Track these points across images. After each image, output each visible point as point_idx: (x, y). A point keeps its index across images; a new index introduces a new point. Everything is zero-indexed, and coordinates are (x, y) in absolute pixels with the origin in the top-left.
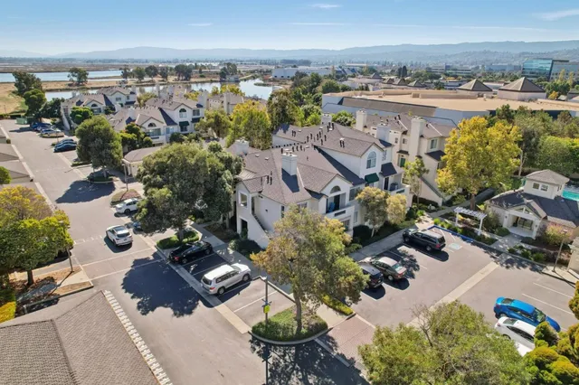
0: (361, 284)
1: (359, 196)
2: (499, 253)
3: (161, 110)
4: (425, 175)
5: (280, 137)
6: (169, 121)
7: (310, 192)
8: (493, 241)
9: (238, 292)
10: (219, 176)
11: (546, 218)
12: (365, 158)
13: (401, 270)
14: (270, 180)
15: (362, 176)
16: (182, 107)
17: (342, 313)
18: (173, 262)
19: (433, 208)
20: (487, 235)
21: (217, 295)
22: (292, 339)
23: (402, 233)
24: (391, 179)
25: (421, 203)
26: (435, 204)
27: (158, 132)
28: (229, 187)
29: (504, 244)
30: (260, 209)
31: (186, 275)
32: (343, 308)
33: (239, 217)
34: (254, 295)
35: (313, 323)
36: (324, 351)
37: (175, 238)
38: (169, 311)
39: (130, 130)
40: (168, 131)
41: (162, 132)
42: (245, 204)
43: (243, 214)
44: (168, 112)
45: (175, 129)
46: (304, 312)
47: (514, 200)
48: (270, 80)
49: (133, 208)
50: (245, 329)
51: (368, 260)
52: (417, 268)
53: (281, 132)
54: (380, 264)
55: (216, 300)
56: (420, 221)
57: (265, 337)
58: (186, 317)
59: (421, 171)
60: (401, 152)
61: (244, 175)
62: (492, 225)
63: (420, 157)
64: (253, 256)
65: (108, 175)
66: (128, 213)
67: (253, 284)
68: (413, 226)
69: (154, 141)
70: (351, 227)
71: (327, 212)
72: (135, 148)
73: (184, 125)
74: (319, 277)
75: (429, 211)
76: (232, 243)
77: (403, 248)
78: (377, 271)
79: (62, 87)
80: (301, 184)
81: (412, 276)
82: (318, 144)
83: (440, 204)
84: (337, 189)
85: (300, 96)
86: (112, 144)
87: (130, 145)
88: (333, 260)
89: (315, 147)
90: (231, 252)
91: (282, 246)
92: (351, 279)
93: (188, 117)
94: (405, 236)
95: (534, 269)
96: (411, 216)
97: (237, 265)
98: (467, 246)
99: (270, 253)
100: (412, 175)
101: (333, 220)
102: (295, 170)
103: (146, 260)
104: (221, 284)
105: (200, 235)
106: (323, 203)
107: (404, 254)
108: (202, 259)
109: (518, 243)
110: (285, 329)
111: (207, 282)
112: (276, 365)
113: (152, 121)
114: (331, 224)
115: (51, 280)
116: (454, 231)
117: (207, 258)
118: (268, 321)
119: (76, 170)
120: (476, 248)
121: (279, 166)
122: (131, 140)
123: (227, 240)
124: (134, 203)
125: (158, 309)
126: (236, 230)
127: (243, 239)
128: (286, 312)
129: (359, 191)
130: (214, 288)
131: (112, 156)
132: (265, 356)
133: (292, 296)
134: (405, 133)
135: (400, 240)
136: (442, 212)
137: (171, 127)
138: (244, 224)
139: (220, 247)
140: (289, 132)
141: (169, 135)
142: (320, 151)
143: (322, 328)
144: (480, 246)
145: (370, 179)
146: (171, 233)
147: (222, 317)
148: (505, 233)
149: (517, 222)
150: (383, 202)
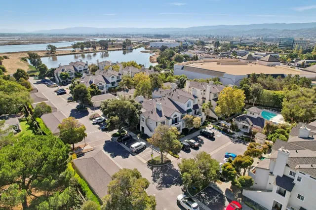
0: (180, 147)
1: (184, 118)
2: (234, 138)
3: (103, 76)
4: (212, 108)
5: (155, 93)
6: (107, 82)
7: (166, 117)
8: (233, 134)
9: (142, 151)
10: (134, 111)
11: (252, 125)
12: (187, 103)
13: (197, 144)
14: (152, 112)
15: (185, 110)
16: (113, 76)
17: (176, 157)
18: (119, 141)
19: (214, 121)
20: (231, 131)
21: (135, 152)
22: (160, 164)
23: (200, 131)
24: (197, 110)
25: (210, 119)
26: (215, 119)
27: (103, 87)
28: (138, 115)
29: (237, 135)
30: (149, 123)
31: (124, 146)
32: (176, 156)
33: (141, 125)
34: (148, 152)
35: (167, 160)
36: (169, 168)
37: (118, 133)
38: (121, 157)
39: (92, 87)
40: (107, 86)
41: (104, 87)
42: (143, 121)
43: (142, 124)
44: (106, 78)
45: (110, 85)
46: (163, 157)
47: (243, 118)
48: (148, 49)
49: (99, 121)
50: (145, 162)
51: (186, 140)
52: (203, 143)
53: (155, 91)
54: (190, 142)
55: (135, 154)
56: (208, 126)
57: (152, 164)
58: (126, 158)
59: (210, 106)
60: (203, 98)
61: (142, 110)
62: (234, 128)
63: (210, 100)
64: (147, 139)
65: (85, 107)
66: (97, 123)
67: (147, 149)
68: (205, 128)
69: (102, 91)
70: (181, 129)
71: (172, 124)
72: (95, 95)
73: (113, 83)
74: (167, 145)
75: (212, 122)
76: (139, 135)
77: (200, 136)
78: (188, 144)
79: (44, 55)
80: (163, 114)
81: (201, 146)
82: (170, 97)
83: (217, 119)
84: (176, 115)
85: (164, 62)
86: (88, 95)
87: (93, 94)
88: (172, 141)
89: (169, 98)
90: (139, 138)
91: (157, 136)
92: (177, 146)
93: (115, 80)
94: (201, 132)
95: (244, 144)
96: (205, 124)
97: (141, 142)
98: (223, 135)
99: (153, 139)
100: (207, 108)
101: (174, 127)
102: (161, 109)
103: (109, 141)
104: (136, 149)
105: (126, 132)
106: (170, 121)
107: (199, 139)
108: (129, 141)
109: (242, 134)
110: (158, 162)
111: (132, 148)
112: (155, 171)
113: (100, 82)
114: (173, 129)
115: (79, 148)
116: (219, 130)
117: (130, 140)
118: (152, 159)
119: (70, 104)
120: (226, 136)
121: (155, 107)
122: (93, 91)
123: (137, 134)
124: (100, 119)
125: (117, 156)
126: (139, 130)
127: (142, 133)
128: (157, 157)
129: (184, 116)
130: (135, 150)
131: (88, 100)
132: (152, 169)
133: (160, 152)
134: (204, 91)
135: (199, 133)
136: (217, 123)
137: (108, 84)
138: (143, 128)
139: (134, 136)
140: (159, 91)
141: (108, 88)
142: (170, 100)
143: (169, 161)
144: (228, 136)
145: (189, 111)
146: (116, 131)
147: (138, 159)
148: (239, 131)
149: (244, 127)
150: (192, 121)
